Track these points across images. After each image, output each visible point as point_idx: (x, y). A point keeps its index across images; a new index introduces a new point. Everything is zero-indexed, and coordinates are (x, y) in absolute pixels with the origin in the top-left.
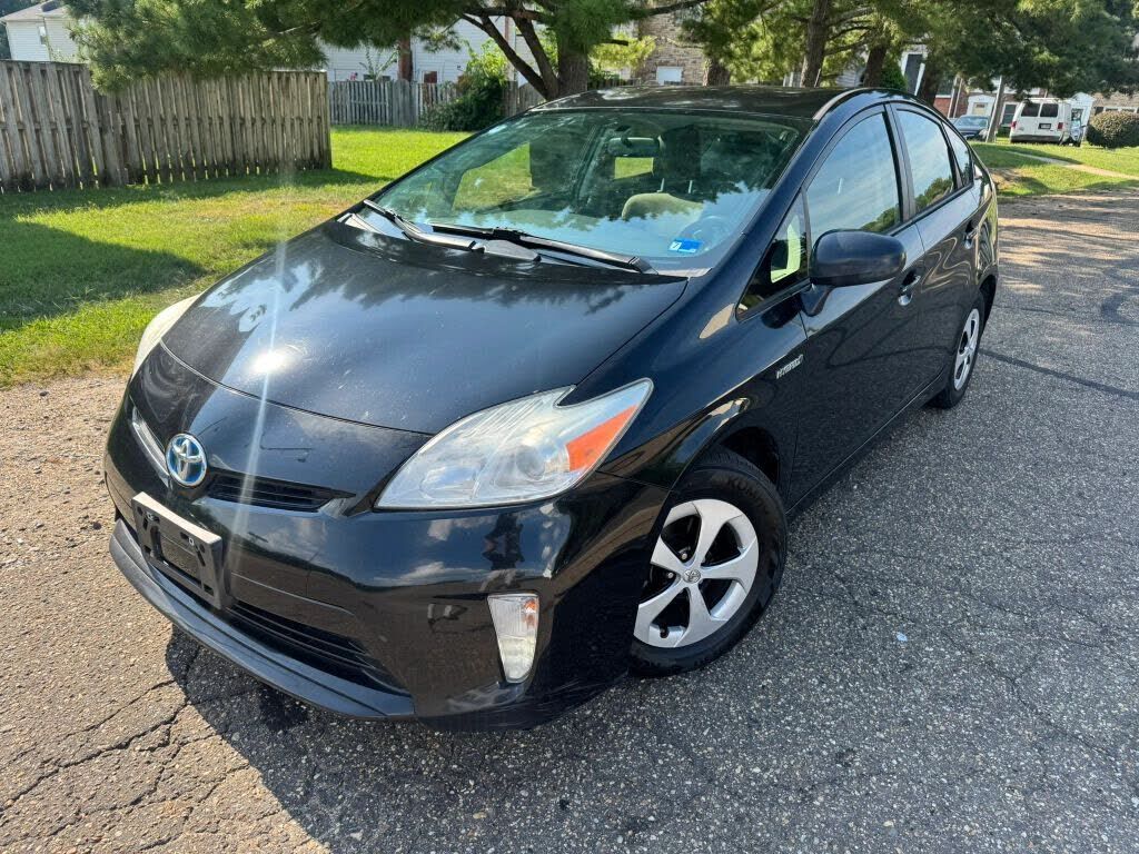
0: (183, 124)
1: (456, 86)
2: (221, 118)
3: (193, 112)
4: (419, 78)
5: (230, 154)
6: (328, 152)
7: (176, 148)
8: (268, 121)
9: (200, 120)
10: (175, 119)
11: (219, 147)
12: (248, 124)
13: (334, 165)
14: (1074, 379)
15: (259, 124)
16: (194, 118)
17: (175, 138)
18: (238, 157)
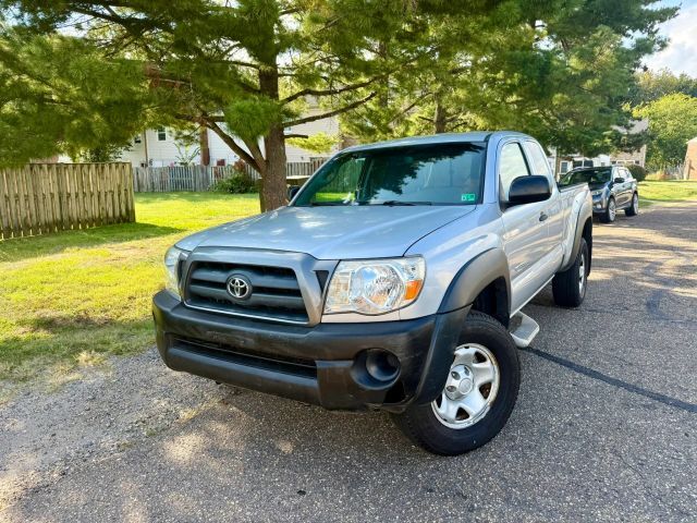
0: (22, 199)
1: (234, 167)
2: (52, 195)
3: (31, 192)
4: (214, 163)
5: (59, 217)
6: (133, 211)
7: (16, 214)
8: (88, 194)
9: (36, 197)
10: (17, 196)
11: (49, 212)
12: (73, 196)
13: (138, 220)
14: (643, 392)
15: (81, 196)
16: (32, 196)
17: (16, 208)
18: (65, 218)
